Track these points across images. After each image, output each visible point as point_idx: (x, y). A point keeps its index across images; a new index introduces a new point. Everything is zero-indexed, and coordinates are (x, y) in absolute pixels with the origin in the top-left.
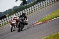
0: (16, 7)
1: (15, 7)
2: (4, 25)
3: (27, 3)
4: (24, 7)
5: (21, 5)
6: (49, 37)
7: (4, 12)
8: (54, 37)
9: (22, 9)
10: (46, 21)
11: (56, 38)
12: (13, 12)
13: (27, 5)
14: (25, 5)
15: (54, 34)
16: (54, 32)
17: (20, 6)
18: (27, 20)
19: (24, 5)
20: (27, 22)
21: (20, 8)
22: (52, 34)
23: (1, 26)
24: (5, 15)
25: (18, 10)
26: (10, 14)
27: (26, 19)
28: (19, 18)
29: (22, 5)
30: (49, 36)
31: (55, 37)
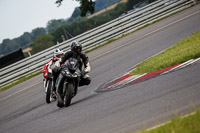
0: (60, 21)
1: (53, 23)
2: (16, 84)
3: (96, 7)
4: (83, 23)
5: (75, 14)
6: (170, 124)
7: (16, 39)
8: (186, 123)
9: (78, 29)
10: (158, 70)
11: (194, 128)
12: (49, 40)
13: (95, 17)
14: (90, 16)
15: (186, 116)
16: (187, 107)
17: (70, 20)
18: (88, 69)
19: (83, 15)
20: (87, 76)
21: (70, 24)
22: (179, 114)
23: (8, 88)
24: (21, 50)
25: (65, 32)
26: (37, 45)
27: (86, 67)
28: (61, 63)
29: (80, 17)
30: (170, 122)
31: (191, 126)
